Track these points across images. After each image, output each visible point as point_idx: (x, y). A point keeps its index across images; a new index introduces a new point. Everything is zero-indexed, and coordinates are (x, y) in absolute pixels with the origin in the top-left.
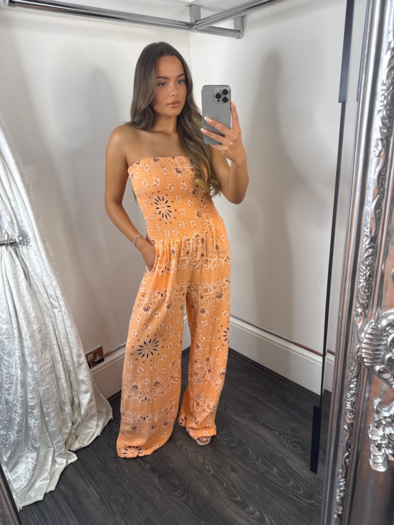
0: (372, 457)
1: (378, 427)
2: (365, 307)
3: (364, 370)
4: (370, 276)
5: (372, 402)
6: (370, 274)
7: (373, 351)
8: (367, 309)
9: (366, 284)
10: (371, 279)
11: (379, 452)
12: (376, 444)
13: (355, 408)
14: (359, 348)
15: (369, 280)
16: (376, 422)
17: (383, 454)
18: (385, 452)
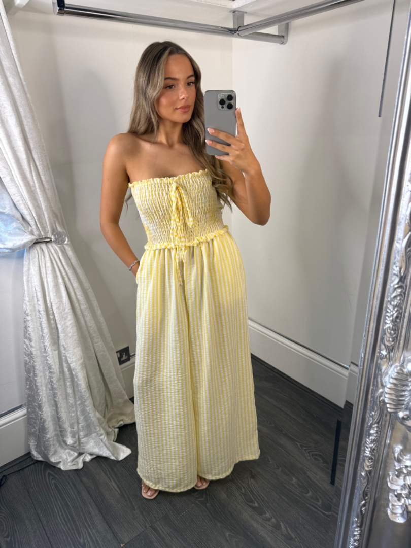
0: (390, 507)
1: (398, 476)
2: (390, 350)
3: (386, 415)
4: (397, 317)
5: (393, 449)
6: (397, 315)
7: (397, 396)
8: (392, 352)
9: (393, 326)
10: (398, 320)
11: (398, 502)
12: (396, 493)
13: (374, 455)
14: (382, 393)
15: (396, 321)
16: (396, 470)
17: (403, 504)
18: (405, 502)
